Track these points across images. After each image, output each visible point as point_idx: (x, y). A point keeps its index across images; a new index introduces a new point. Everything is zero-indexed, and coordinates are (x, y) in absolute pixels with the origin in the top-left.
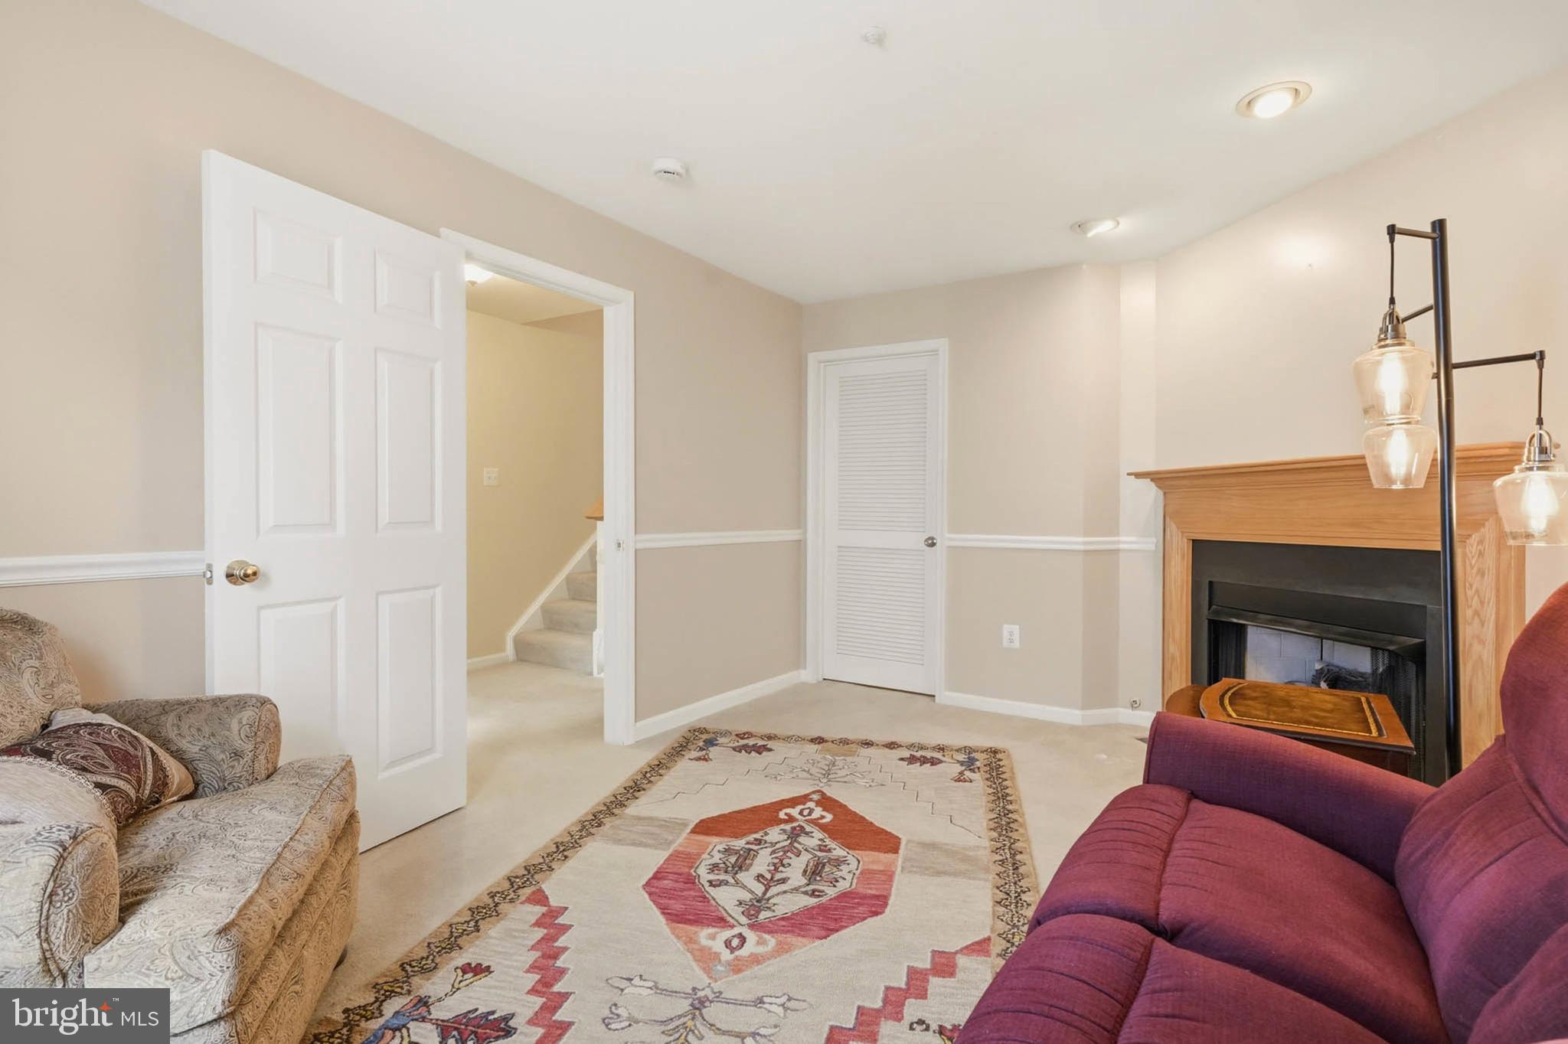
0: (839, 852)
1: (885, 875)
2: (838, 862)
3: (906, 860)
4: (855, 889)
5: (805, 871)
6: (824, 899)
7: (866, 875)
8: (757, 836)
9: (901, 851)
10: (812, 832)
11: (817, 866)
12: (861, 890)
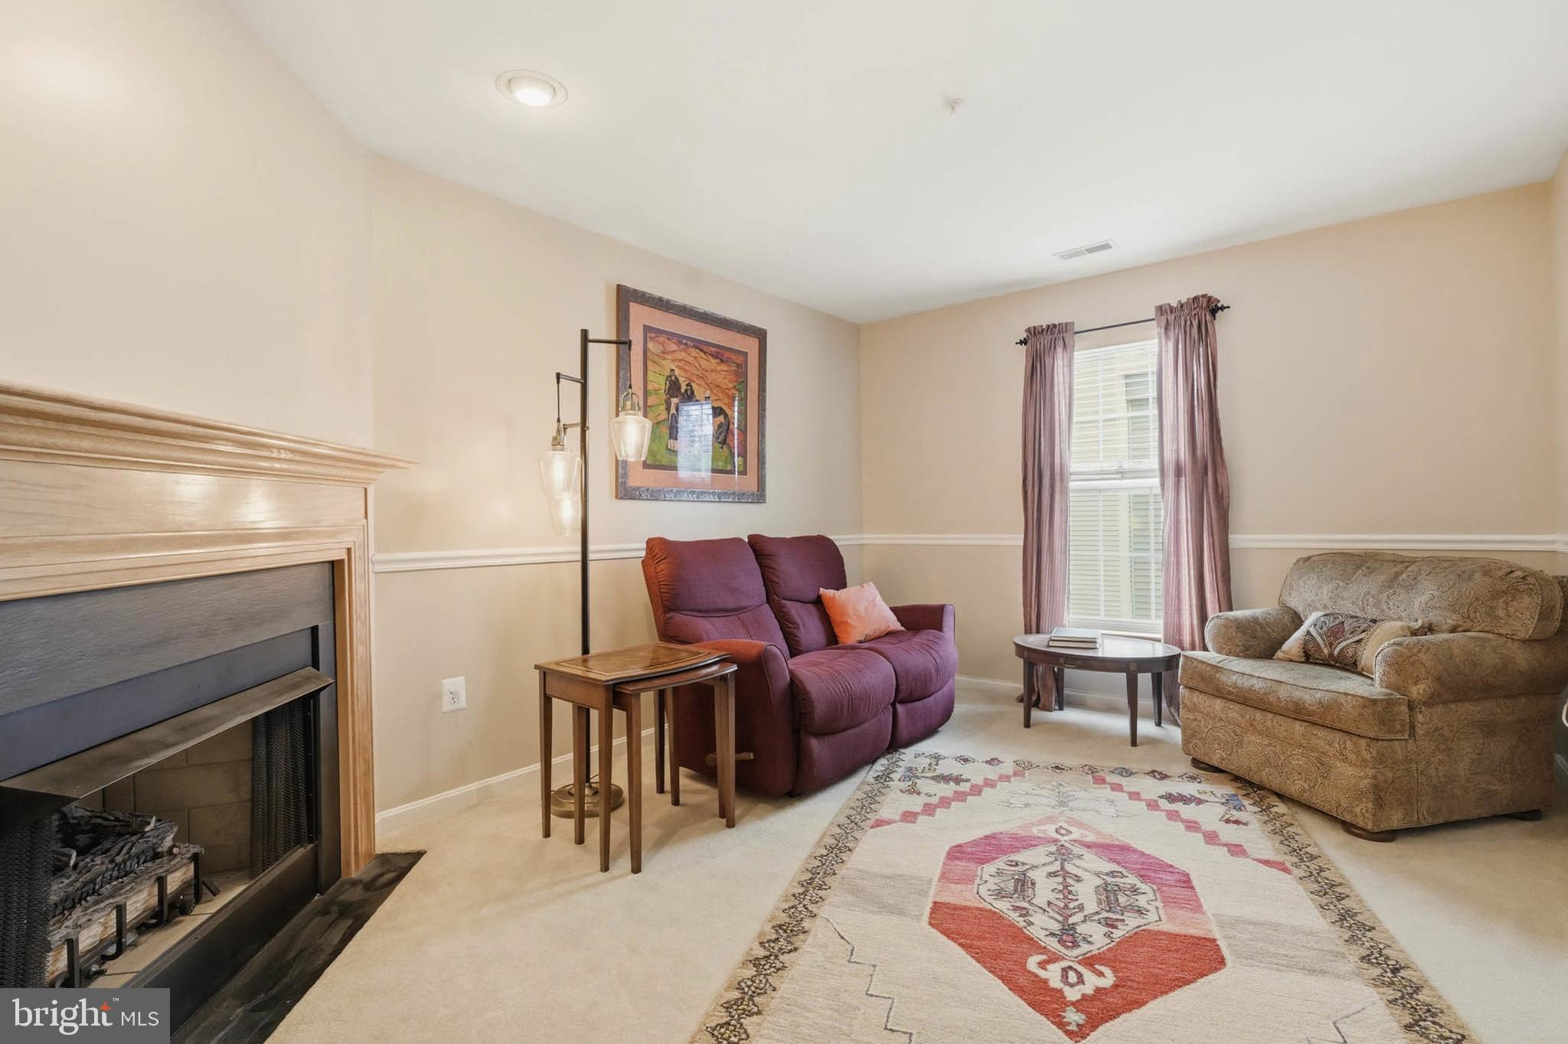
0: (1003, 906)
1: (948, 879)
2: (1000, 894)
3: (923, 893)
4: (977, 867)
5: (1033, 884)
6: (1005, 858)
7: (968, 879)
8: (1117, 934)
9: (928, 906)
10: (1047, 935)
11: (1023, 891)
12: (972, 866)
